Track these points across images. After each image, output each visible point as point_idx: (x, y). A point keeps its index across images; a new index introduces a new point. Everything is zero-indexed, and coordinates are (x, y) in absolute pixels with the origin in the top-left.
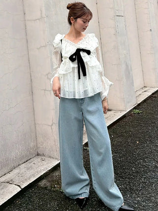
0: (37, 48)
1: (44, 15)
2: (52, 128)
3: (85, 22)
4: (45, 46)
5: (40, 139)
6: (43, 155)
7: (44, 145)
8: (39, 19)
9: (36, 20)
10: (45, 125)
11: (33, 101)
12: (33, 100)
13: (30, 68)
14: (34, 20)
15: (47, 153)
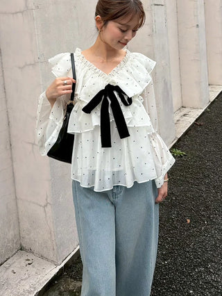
0: (20, 68)
1: (31, 5)
2: (45, 211)
3: (123, 31)
4: (33, 65)
5: (25, 225)
6: (31, 251)
7: (32, 234)
8: (22, 12)
9: (16, 13)
10: (34, 203)
11: (12, 161)
12: (11, 158)
13: (6, 101)
14: (13, 14)
15: (36, 248)
